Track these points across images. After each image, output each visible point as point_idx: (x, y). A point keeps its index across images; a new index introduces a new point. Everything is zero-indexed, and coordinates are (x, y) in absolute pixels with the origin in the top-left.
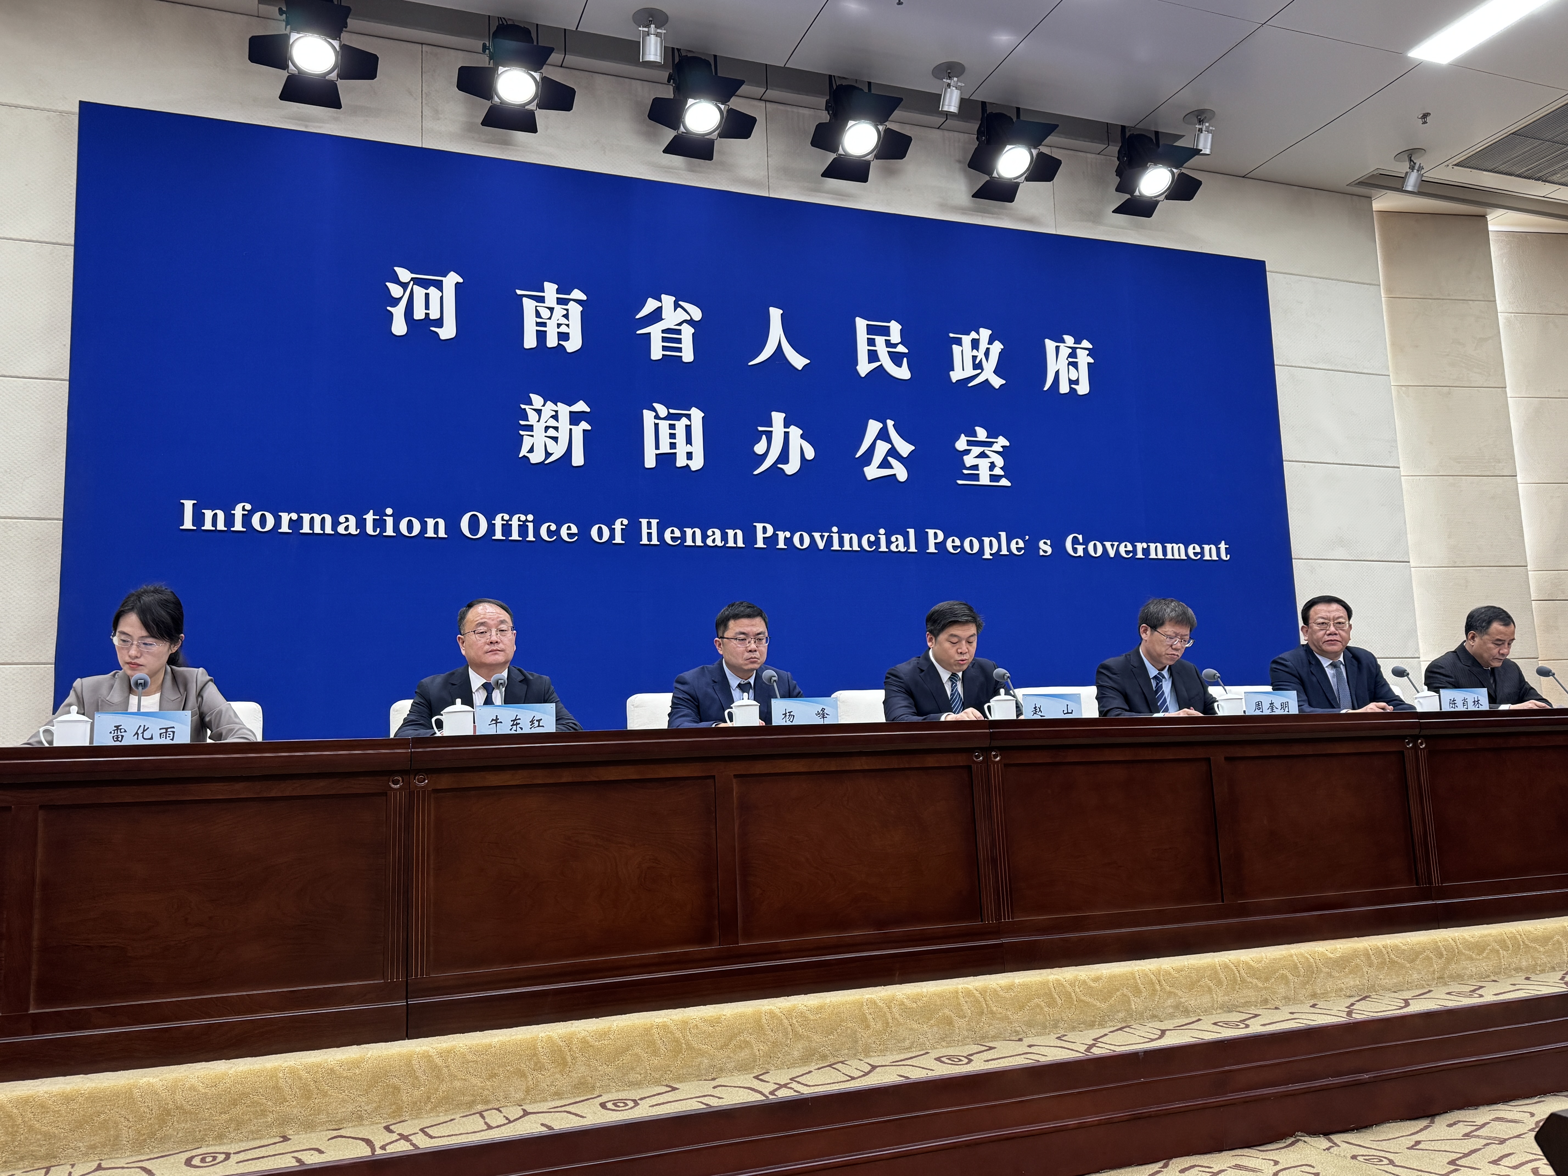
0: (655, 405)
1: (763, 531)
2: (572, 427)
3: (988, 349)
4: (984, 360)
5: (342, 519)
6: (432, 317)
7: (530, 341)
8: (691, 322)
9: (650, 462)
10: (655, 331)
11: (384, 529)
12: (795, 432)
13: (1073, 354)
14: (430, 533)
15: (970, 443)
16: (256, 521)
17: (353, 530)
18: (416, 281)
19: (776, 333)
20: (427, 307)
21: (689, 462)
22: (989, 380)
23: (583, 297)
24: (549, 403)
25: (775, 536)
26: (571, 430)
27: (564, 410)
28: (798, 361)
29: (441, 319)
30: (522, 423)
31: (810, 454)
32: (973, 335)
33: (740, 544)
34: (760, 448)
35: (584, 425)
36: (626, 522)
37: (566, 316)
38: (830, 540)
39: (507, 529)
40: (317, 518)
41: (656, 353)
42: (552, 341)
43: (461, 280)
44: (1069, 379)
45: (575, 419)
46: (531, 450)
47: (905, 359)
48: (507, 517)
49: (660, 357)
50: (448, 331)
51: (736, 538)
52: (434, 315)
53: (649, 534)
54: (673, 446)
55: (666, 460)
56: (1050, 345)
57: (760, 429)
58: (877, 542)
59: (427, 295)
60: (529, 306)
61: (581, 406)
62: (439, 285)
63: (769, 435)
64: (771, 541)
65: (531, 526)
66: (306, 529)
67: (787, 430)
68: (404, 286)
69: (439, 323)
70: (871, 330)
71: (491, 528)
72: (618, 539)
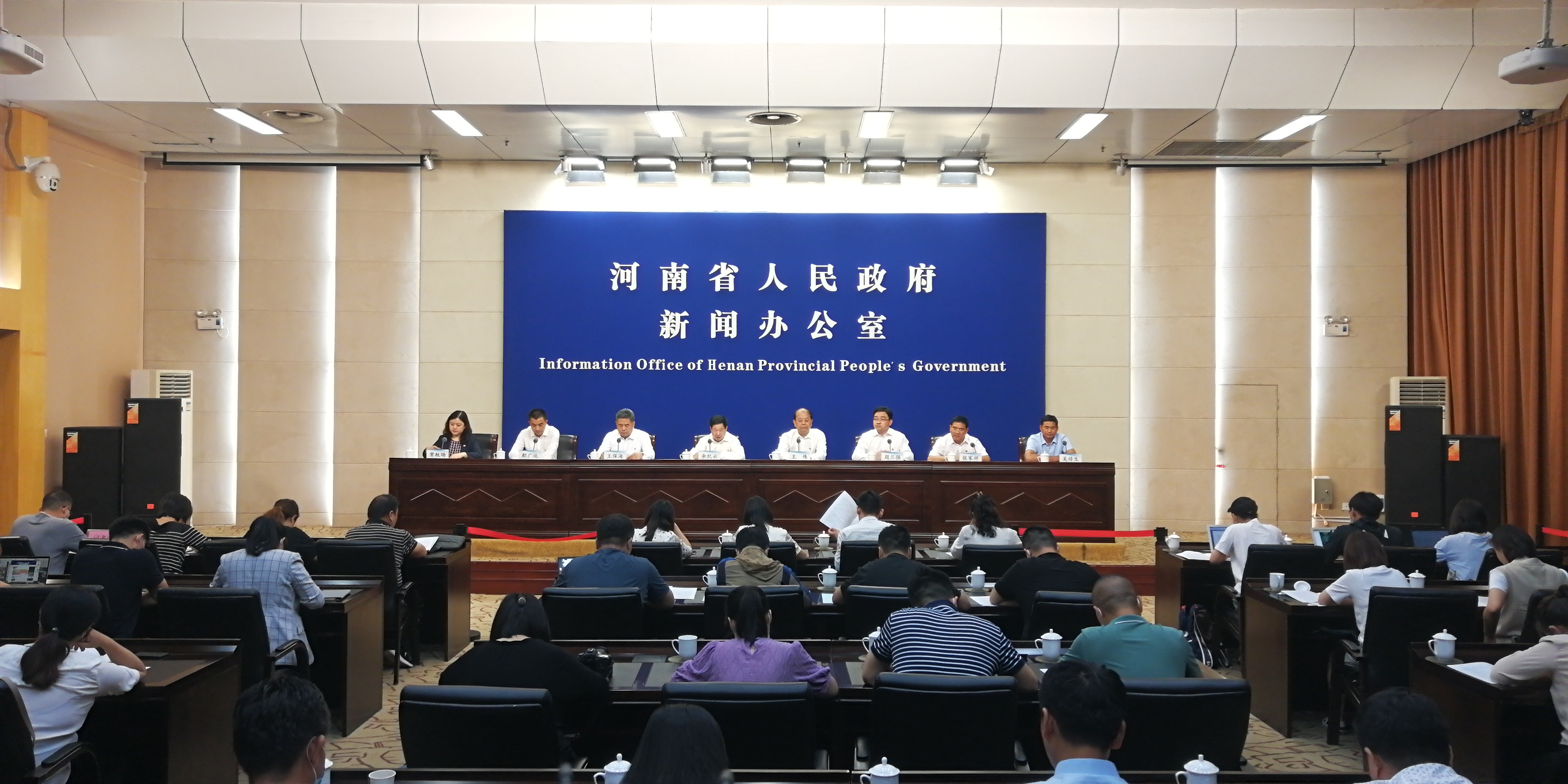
0: (716, 311)
1: (762, 363)
2: (681, 322)
3: (878, 274)
4: (875, 280)
5: (594, 363)
6: (627, 282)
7: (665, 288)
8: (733, 274)
9: (713, 335)
10: (717, 279)
11: (609, 367)
12: (779, 319)
13: (925, 272)
14: (626, 368)
15: (865, 319)
16: (565, 365)
17: (598, 368)
18: (622, 268)
19: (772, 274)
20: (626, 278)
21: (730, 335)
22: (878, 289)
23: (687, 267)
24: (672, 313)
25: (767, 365)
26: (681, 324)
27: (678, 316)
28: (782, 287)
29: (631, 282)
30: (661, 322)
31: (785, 328)
32: (871, 267)
33: (752, 369)
34: (762, 327)
35: (686, 322)
36: (702, 361)
37: (680, 276)
38: (793, 366)
39: (654, 365)
40: (586, 363)
41: (718, 288)
42: (674, 287)
43: (639, 265)
44: (922, 286)
45: (682, 319)
46: (664, 333)
47: (835, 282)
48: (654, 360)
49: (719, 290)
50: (633, 287)
51: (750, 366)
52: (628, 281)
53: (712, 366)
54: (723, 328)
55: (720, 334)
56: (912, 269)
57: (763, 318)
58: (816, 366)
59: (626, 273)
60: (665, 273)
61: (685, 314)
62: (630, 268)
63: (767, 321)
64: (766, 368)
65: (664, 364)
66: (582, 368)
67: (775, 318)
68: (617, 270)
69: (630, 284)
70: (818, 269)
71: (648, 365)
72: (699, 369)
